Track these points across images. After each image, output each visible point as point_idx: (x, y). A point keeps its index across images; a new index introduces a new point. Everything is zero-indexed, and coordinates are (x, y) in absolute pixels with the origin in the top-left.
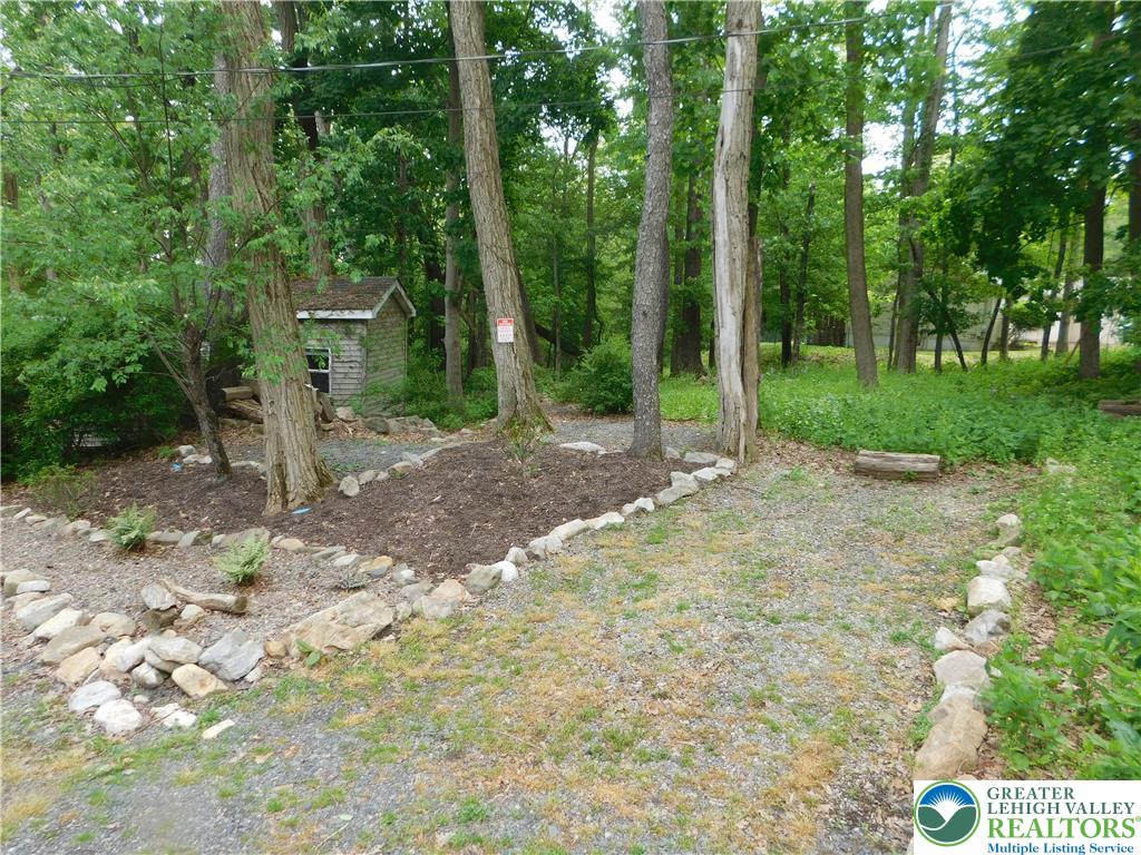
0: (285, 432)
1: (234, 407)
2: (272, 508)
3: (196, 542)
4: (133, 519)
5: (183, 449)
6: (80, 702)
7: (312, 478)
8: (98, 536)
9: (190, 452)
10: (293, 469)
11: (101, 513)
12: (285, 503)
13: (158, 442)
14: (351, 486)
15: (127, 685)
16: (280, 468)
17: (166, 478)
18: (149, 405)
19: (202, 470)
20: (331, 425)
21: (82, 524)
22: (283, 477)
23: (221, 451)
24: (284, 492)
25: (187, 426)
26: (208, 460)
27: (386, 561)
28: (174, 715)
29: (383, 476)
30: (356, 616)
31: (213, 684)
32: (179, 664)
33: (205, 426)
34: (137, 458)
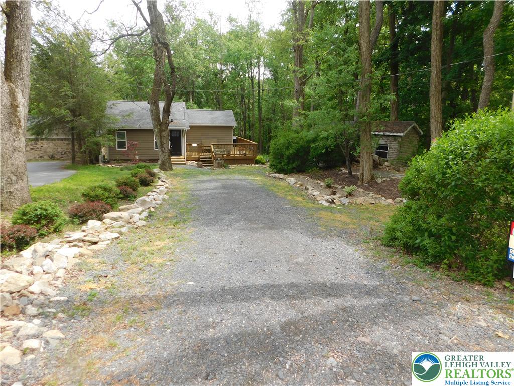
2: (359, 183)
3: (342, 188)
4: (329, 181)
5: (342, 169)
6: (320, 202)
7: (370, 177)
8: (322, 184)
9: (344, 170)
10: (365, 174)
11: (323, 180)
12: (363, 183)
13: (337, 167)
14: (379, 181)
15: (327, 200)
16: (363, 174)
17: (337, 175)
18: (336, 156)
19: (345, 174)
20: (382, 167)
21: (319, 182)
22: (363, 176)
23: (351, 170)
24: (363, 180)
25: (344, 164)
26: (347, 172)
27: (380, 196)
28: (333, 205)
29: (389, 180)
30: (367, 199)
31: (340, 203)
32: (335, 199)
33: (347, 163)
34: (331, 170)
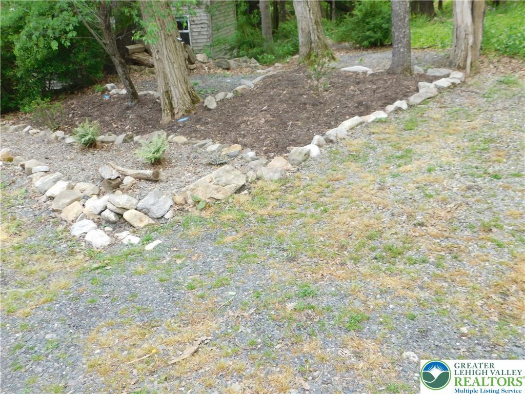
0: (168, 70)
1: (134, 58)
2: (166, 118)
3: (125, 141)
4: (87, 129)
5: (109, 86)
6: (76, 230)
7: (187, 99)
8: (69, 140)
9: (113, 88)
10: (176, 94)
11: (70, 128)
12: (173, 115)
13: (93, 83)
14: (211, 103)
15: (100, 221)
16: (167, 93)
17: (102, 104)
18: (85, 59)
19: (121, 98)
20: (194, 66)
21: (60, 134)
22: (170, 99)
23: (132, 87)
24: (172, 108)
25: (110, 71)
26: (124, 92)
27: (238, 147)
28: (126, 237)
29: (230, 95)
30: (224, 180)
31: (147, 221)
32: (126, 209)
33: (119, 70)
34: (83, 93)
